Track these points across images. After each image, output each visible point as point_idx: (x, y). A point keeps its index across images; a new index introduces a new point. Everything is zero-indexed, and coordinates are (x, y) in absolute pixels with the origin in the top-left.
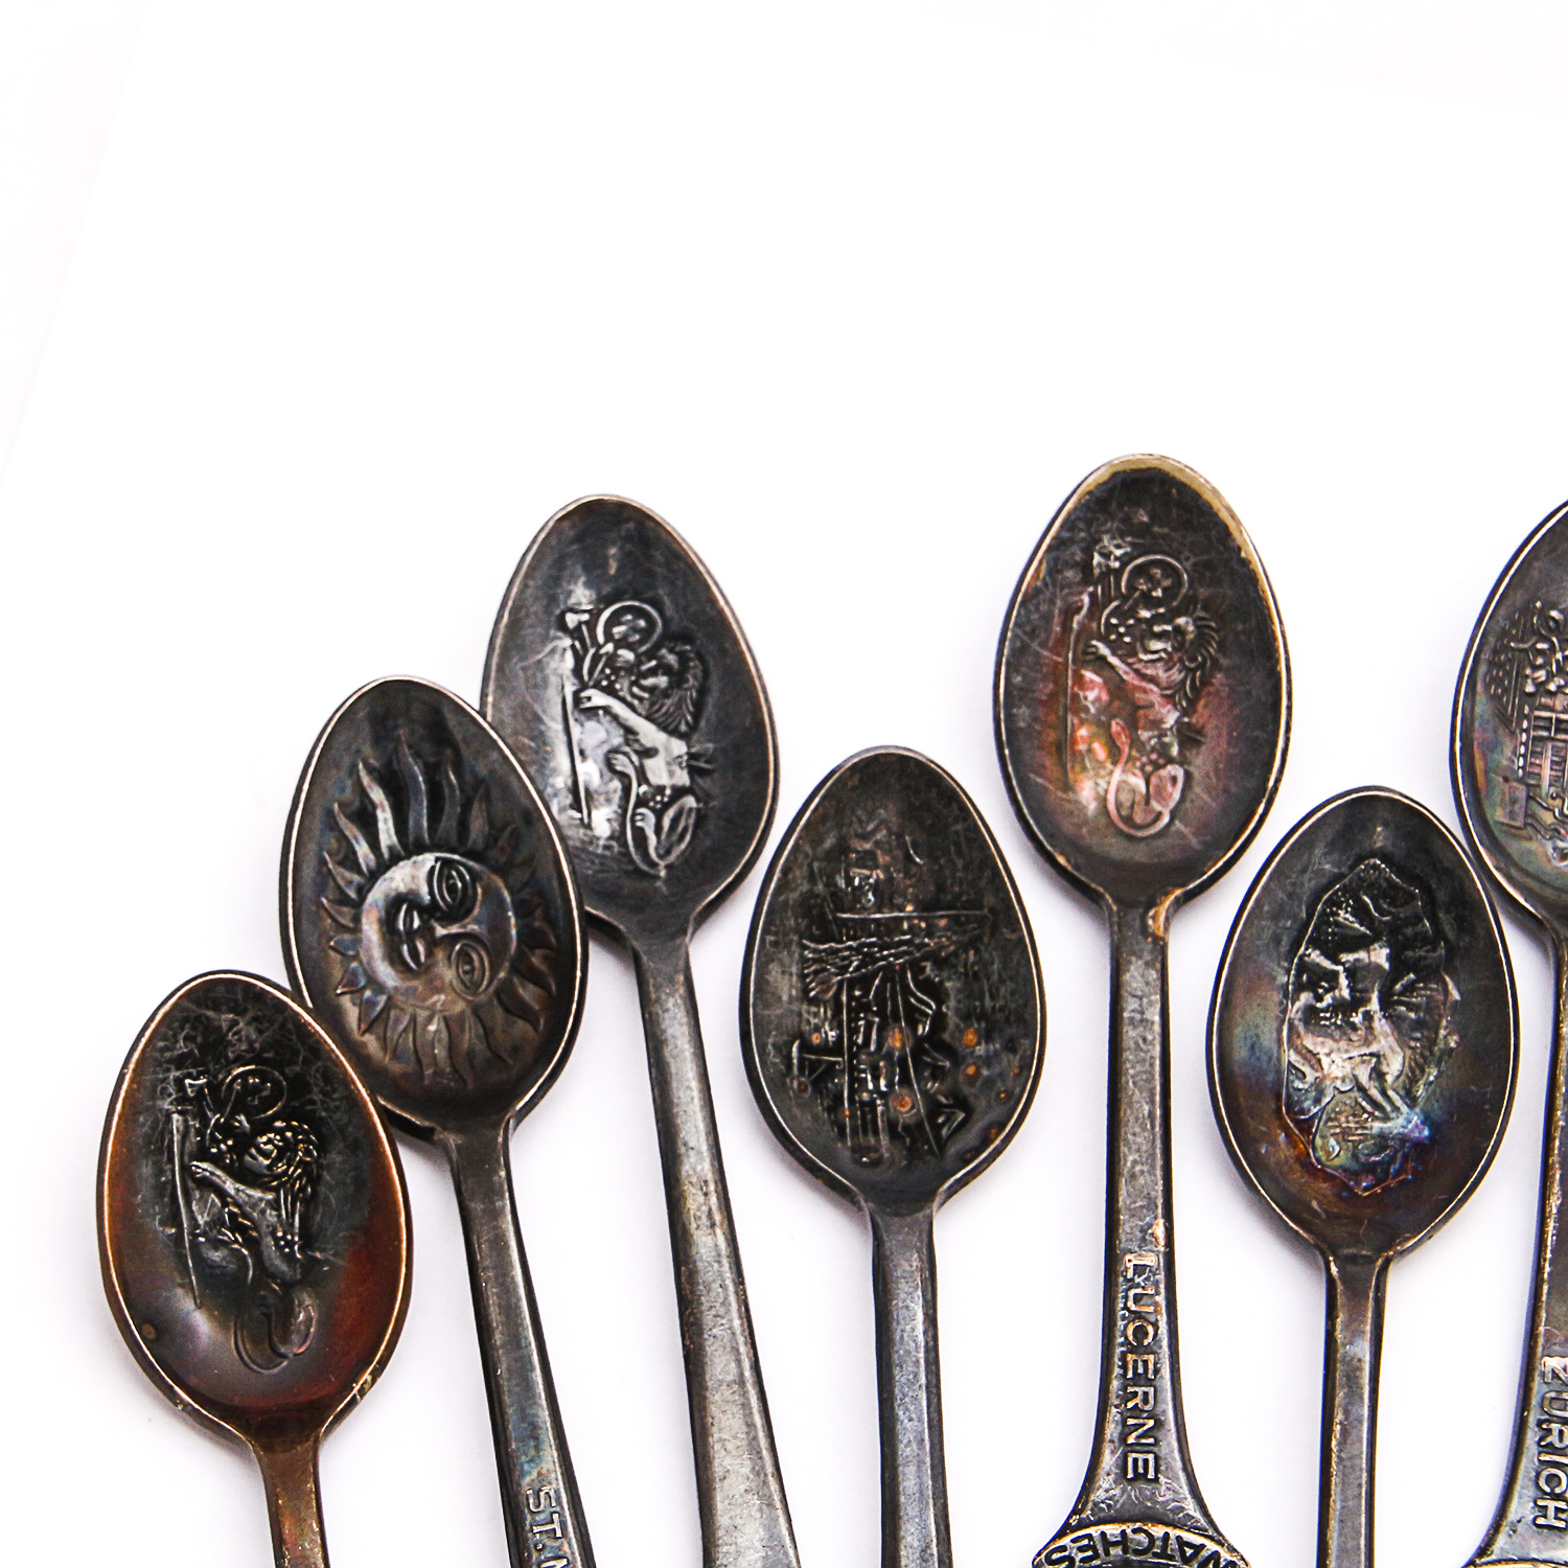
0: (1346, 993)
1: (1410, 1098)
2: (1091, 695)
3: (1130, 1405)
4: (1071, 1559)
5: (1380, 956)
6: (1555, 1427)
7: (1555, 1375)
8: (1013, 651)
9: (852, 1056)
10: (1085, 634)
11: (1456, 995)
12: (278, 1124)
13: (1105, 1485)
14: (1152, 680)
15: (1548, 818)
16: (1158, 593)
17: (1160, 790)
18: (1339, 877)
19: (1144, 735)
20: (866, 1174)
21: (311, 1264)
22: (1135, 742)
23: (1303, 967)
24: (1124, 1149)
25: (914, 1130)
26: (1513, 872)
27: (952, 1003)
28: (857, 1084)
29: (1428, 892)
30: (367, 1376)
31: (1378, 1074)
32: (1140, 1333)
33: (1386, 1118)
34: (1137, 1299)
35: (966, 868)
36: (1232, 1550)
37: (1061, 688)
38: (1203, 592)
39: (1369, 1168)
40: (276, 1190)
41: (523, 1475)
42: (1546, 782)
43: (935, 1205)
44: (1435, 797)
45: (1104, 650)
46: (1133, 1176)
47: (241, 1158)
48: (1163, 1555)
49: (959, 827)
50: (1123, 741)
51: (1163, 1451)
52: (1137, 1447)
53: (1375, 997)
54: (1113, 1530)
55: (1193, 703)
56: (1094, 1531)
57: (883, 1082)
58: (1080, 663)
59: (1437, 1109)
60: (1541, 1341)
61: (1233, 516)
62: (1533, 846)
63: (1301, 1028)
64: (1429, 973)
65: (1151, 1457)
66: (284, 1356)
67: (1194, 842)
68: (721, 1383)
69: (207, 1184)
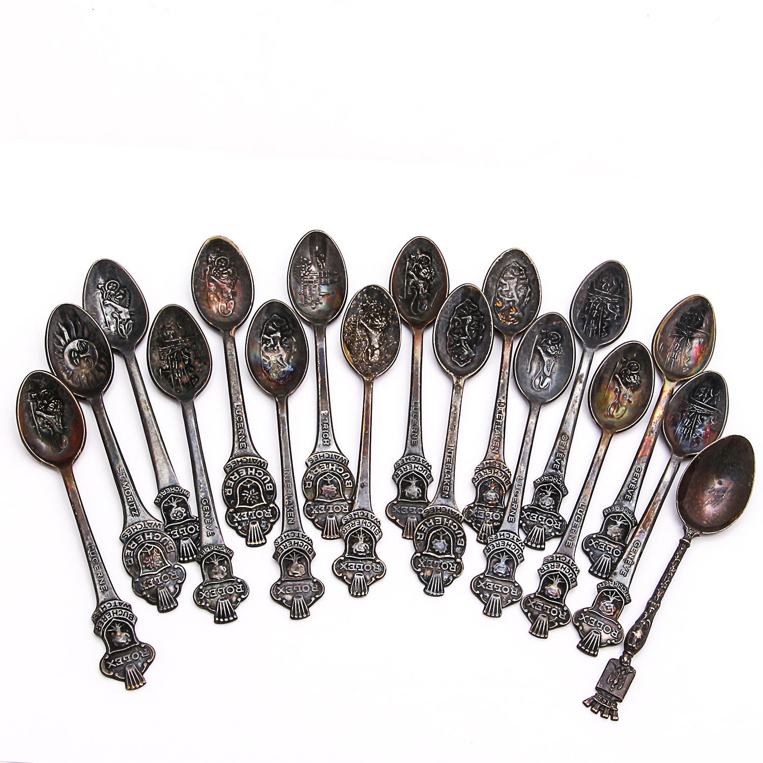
0: (273, 343)
1: (288, 363)
2: (212, 288)
3: (239, 433)
4: (231, 466)
5: (279, 334)
6: (325, 425)
7: (324, 414)
8: (194, 281)
9: (173, 370)
10: (209, 275)
11: (295, 340)
12: (53, 401)
13: (236, 451)
14: (224, 283)
15: (309, 301)
16: (223, 265)
17: (229, 306)
18: (268, 319)
19: (224, 295)
20: (179, 395)
21: (64, 429)
22: (223, 297)
23: (263, 339)
24: (231, 382)
25: (187, 384)
26: (304, 314)
27: (192, 356)
28: (174, 376)
29: (287, 321)
30: (80, 451)
31: (281, 359)
32: (239, 419)
33: (284, 368)
34: (238, 412)
35: (191, 328)
36: (264, 459)
37: (205, 286)
38: (233, 263)
39: (282, 378)
40: (55, 415)
41: (116, 466)
42: (308, 293)
43: (194, 399)
44: (285, 299)
45: (214, 278)
46: (234, 387)
47: (46, 409)
48: (250, 462)
49: (188, 319)
50: (220, 297)
51: (247, 442)
52: (242, 442)
53: (279, 343)
54: (239, 459)
55: (234, 287)
56: (235, 460)
57: (180, 375)
58: (209, 281)
59: (294, 364)
60: (320, 408)
61: (237, 246)
62: (307, 308)
63: (264, 351)
64: (289, 337)
65: (245, 443)
66: (62, 449)
67: (238, 316)
68: (154, 442)
69: (40, 416)
